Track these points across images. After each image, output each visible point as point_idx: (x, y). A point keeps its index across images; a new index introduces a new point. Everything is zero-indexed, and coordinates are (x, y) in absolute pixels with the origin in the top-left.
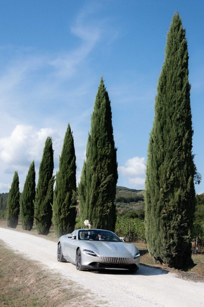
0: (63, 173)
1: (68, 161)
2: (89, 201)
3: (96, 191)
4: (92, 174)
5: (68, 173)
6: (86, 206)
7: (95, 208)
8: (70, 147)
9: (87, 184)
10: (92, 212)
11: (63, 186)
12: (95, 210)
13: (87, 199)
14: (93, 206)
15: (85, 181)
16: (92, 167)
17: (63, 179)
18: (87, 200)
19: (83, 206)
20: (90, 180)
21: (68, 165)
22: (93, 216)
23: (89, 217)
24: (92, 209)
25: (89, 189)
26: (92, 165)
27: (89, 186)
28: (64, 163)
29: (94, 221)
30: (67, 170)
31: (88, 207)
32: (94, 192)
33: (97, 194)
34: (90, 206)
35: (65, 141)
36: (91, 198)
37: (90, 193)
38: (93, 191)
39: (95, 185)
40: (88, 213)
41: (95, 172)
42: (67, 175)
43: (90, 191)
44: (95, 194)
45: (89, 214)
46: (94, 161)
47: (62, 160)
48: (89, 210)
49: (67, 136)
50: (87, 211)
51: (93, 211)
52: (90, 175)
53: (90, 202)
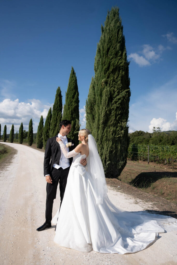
0: (69, 105)
1: (72, 96)
2: (99, 120)
3: (108, 108)
4: (104, 89)
5: (72, 105)
6: (95, 126)
7: (107, 128)
8: (74, 84)
9: (97, 101)
10: (103, 134)
11: (68, 116)
12: (107, 131)
13: (97, 118)
14: (104, 126)
15: (94, 98)
16: (103, 80)
17: (68, 110)
18: (96, 120)
19: (91, 127)
20: (101, 95)
21: (73, 99)
22: (104, 139)
23: (99, 139)
24: (103, 130)
25: (99, 106)
26: (102, 78)
27: (99, 103)
28: (69, 97)
29: (106, 144)
30: (72, 103)
31: (98, 128)
32: (106, 108)
33: (109, 112)
34: (100, 127)
35: (70, 80)
36: (102, 117)
37: (100, 111)
38: (104, 108)
39: (107, 101)
40: (98, 135)
41: (106, 85)
42: (72, 107)
43: (100, 108)
44: (107, 111)
45: (100, 136)
46: (105, 74)
47: (68, 95)
48: (99, 131)
49: (71, 76)
50: (96, 132)
51: (104, 132)
52: (101, 90)
53: (101, 121)
